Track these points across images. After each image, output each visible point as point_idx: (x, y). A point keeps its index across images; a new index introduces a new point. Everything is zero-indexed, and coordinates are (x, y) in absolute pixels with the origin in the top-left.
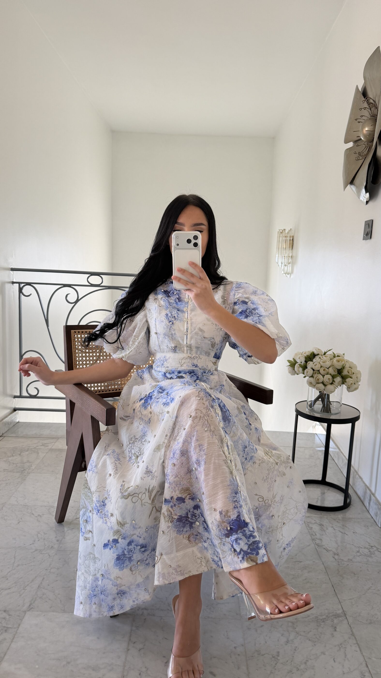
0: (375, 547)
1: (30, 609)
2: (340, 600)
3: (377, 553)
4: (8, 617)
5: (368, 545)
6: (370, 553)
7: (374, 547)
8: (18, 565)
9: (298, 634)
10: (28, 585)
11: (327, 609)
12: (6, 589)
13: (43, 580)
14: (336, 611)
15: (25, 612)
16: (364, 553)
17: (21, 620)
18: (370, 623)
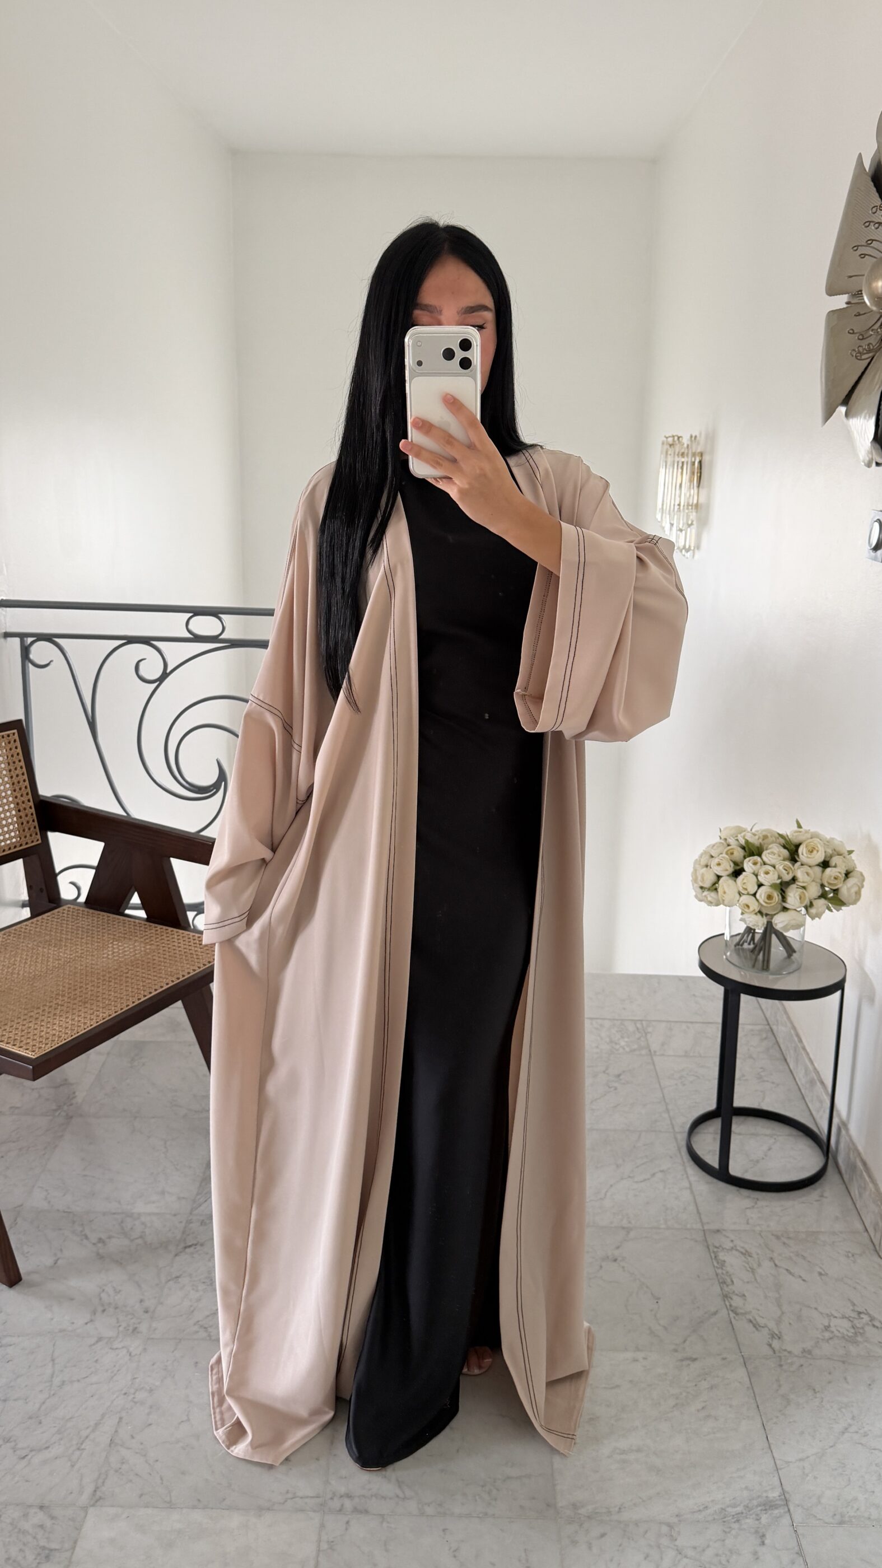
0: (867, 1314)
1: (97, 1501)
2: (778, 1462)
3: (870, 1330)
4: (48, 1523)
5: (851, 1308)
6: (853, 1331)
7: (865, 1314)
8: (63, 1383)
9: (680, 1553)
10: (87, 1437)
11: (746, 1488)
12: (40, 1450)
13: (118, 1422)
14: (766, 1491)
15: (85, 1509)
16: (839, 1331)
17: (79, 1529)
18: (841, 1523)
